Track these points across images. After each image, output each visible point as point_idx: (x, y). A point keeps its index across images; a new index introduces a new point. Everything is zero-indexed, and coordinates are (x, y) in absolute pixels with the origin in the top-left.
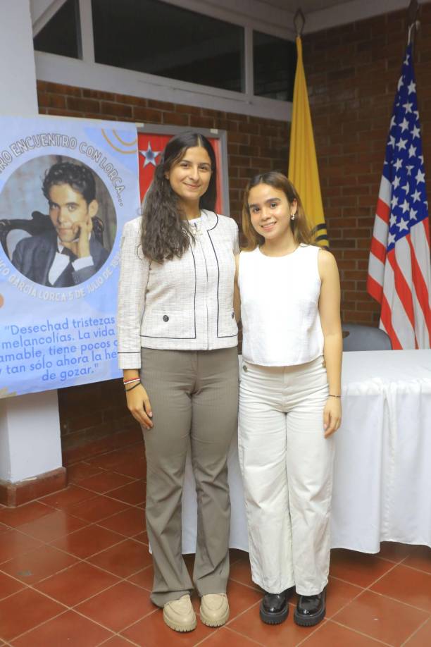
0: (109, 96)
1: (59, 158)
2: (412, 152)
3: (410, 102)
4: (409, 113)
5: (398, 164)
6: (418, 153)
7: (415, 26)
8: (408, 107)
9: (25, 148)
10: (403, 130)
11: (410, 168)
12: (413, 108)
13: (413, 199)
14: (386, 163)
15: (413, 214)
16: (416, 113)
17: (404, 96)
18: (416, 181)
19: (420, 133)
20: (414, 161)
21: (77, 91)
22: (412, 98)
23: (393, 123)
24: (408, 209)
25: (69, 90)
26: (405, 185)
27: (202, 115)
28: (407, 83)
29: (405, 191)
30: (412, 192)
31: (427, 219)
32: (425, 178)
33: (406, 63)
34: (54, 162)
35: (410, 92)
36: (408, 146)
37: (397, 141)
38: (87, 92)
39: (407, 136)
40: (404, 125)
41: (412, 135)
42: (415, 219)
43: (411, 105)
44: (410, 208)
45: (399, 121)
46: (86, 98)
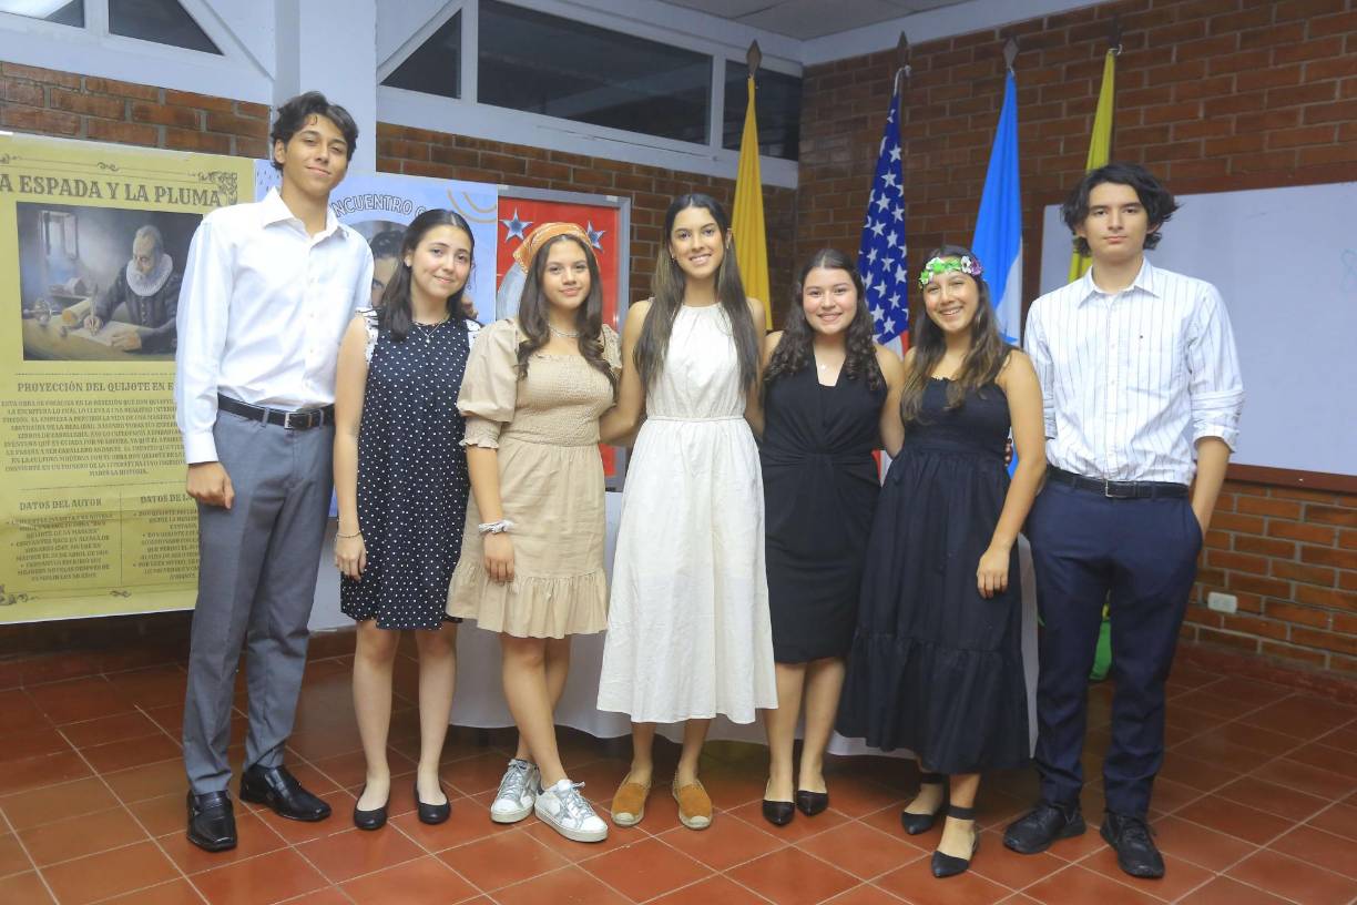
0: (494, 145)
1: (387, 224)
2: (892, 239)
3: (892, 173)
4: (890, 186)
5: (872, 256)
6: (900, 241)
7: (904, 72)
8: (889, 178)
9: (342, 210)
10: (881, 209)
11: (888, 262)
12: (897, 181)
13: (890, 303)
14: (861, 253)
15: (889, 326)
16: (900, 187)
17: (884, 164)
18: (895, 280)
19: (903, 215)
20: (895, 252)
21: (447, 138)
22: (896, 167)
23: (872, 200)
24: (882, 318)
25: (435, 136)
26: (880, 285)
27: (634, 173)
28: (890, 146)
29: (878, 292)
30: (889, 294)
31: (906, 333)
32: (906, 276)
33: (890, 119)
34: (380, 230)
35: (893, 160)
36: (887, 231)
37: (873, 224)
38: (462, 140)
39: (887, 217)
40: (884, 203)
41: (893, 216)
42: (892, 331)
43: (894, 176)
44: (885, 316)
45: (878, 197)
46: (459, 148)
